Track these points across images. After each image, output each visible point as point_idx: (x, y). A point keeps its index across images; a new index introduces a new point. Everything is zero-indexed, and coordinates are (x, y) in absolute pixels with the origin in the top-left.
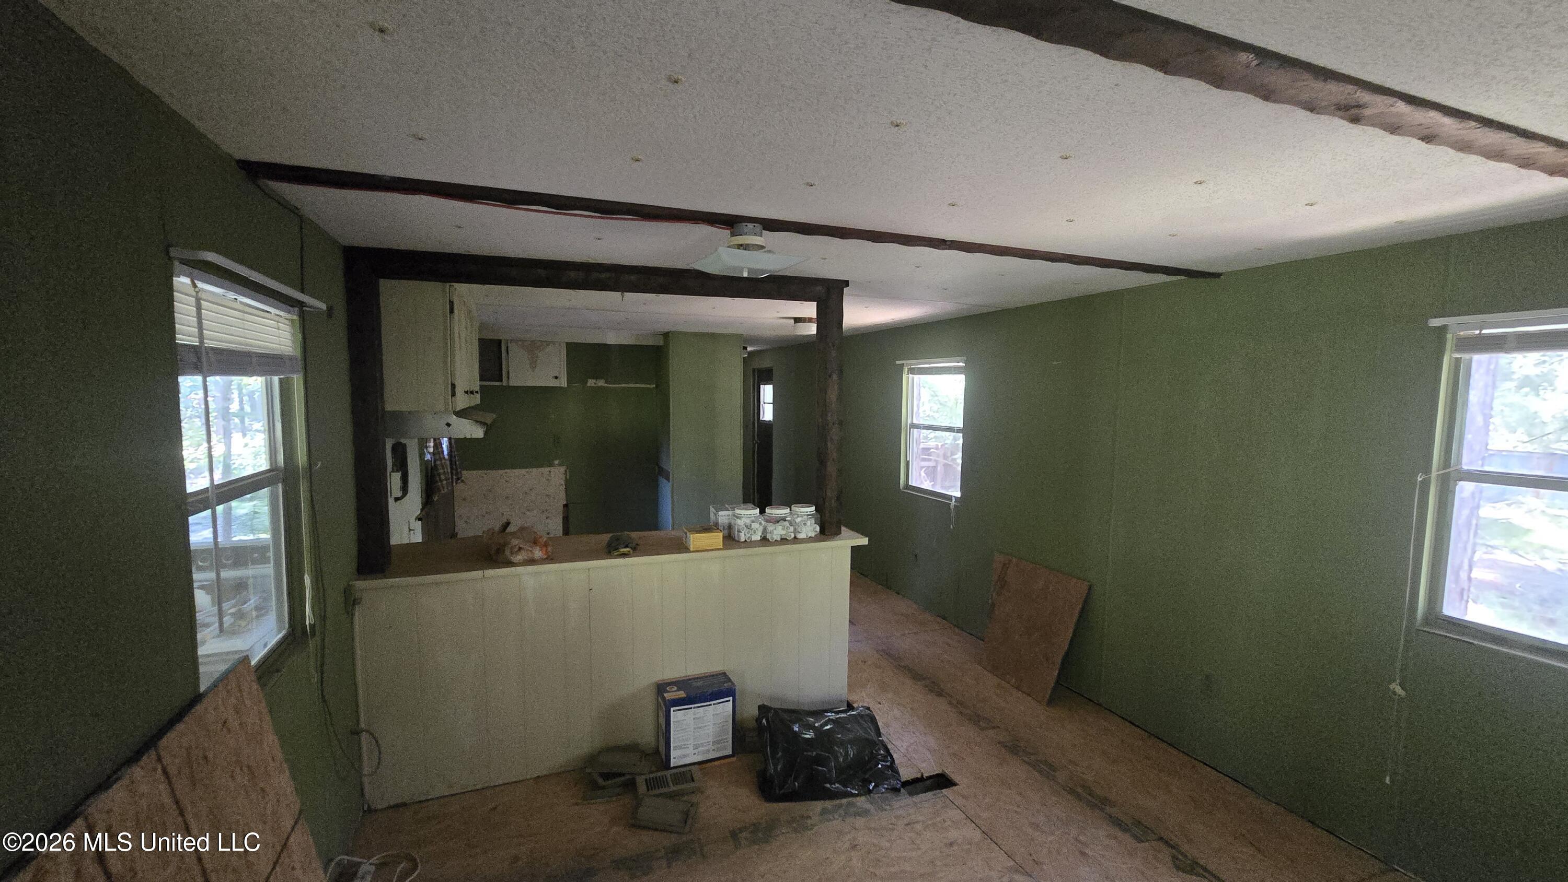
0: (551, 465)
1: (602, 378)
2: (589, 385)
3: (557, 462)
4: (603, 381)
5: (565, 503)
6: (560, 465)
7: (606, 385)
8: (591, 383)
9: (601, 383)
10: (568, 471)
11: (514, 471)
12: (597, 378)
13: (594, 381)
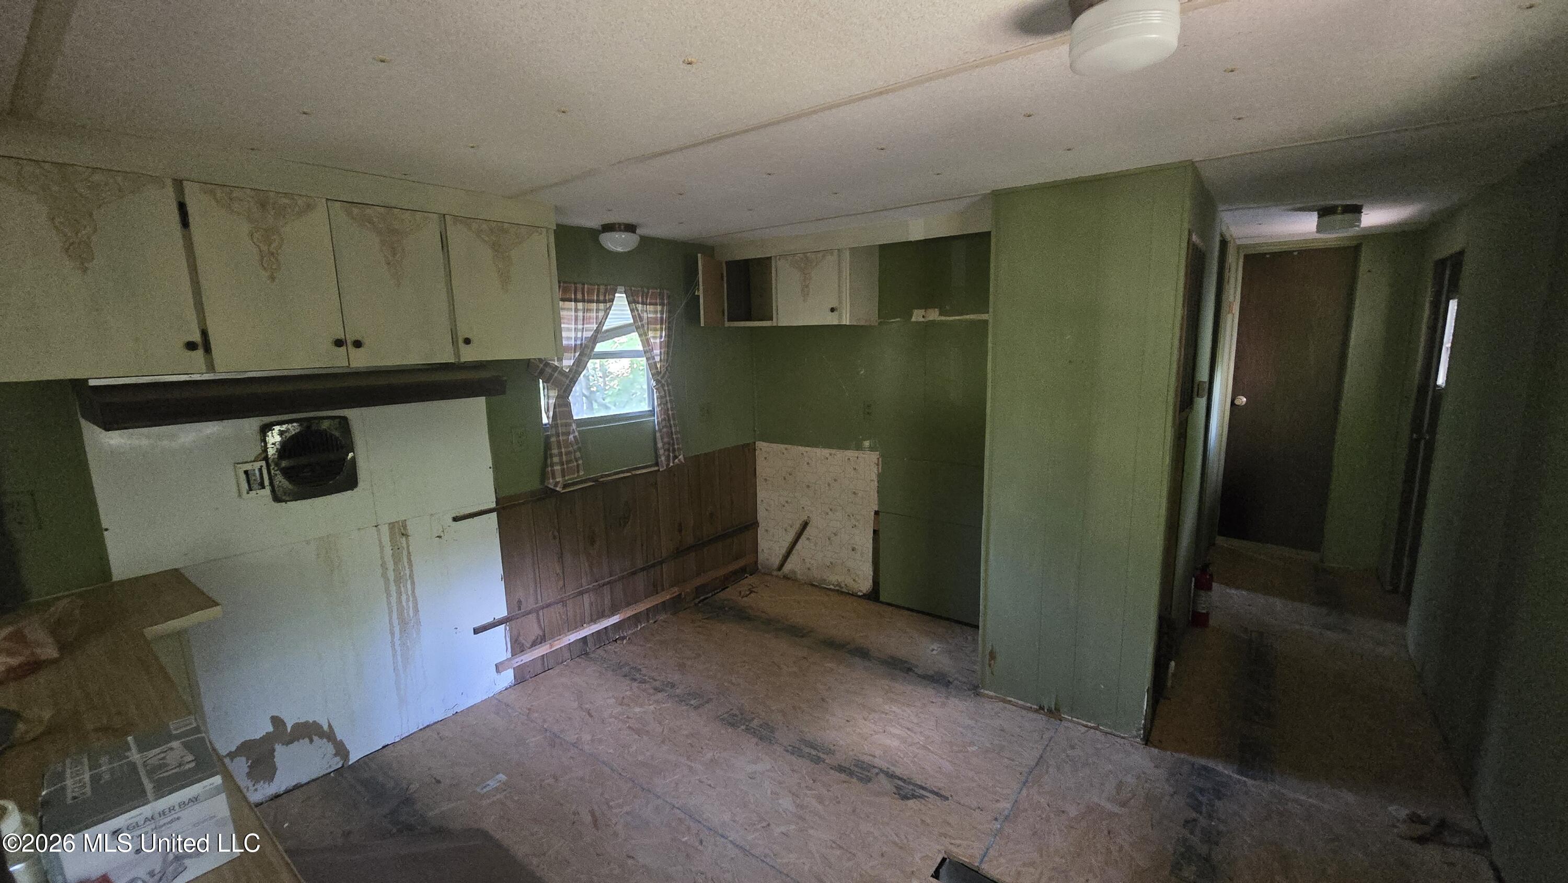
0: (859, 447)
1: (933, 307)
2: (913, 319)
3: (867, 444)
4: (937, 311)
5: (877, 509)
6: (872, 449)
7: (943, 318)
8: (918, 316)
9: (934, 315)
10: (880, 459)
11: (815, 449)
12: (926, 306)
13: (922, 312)
